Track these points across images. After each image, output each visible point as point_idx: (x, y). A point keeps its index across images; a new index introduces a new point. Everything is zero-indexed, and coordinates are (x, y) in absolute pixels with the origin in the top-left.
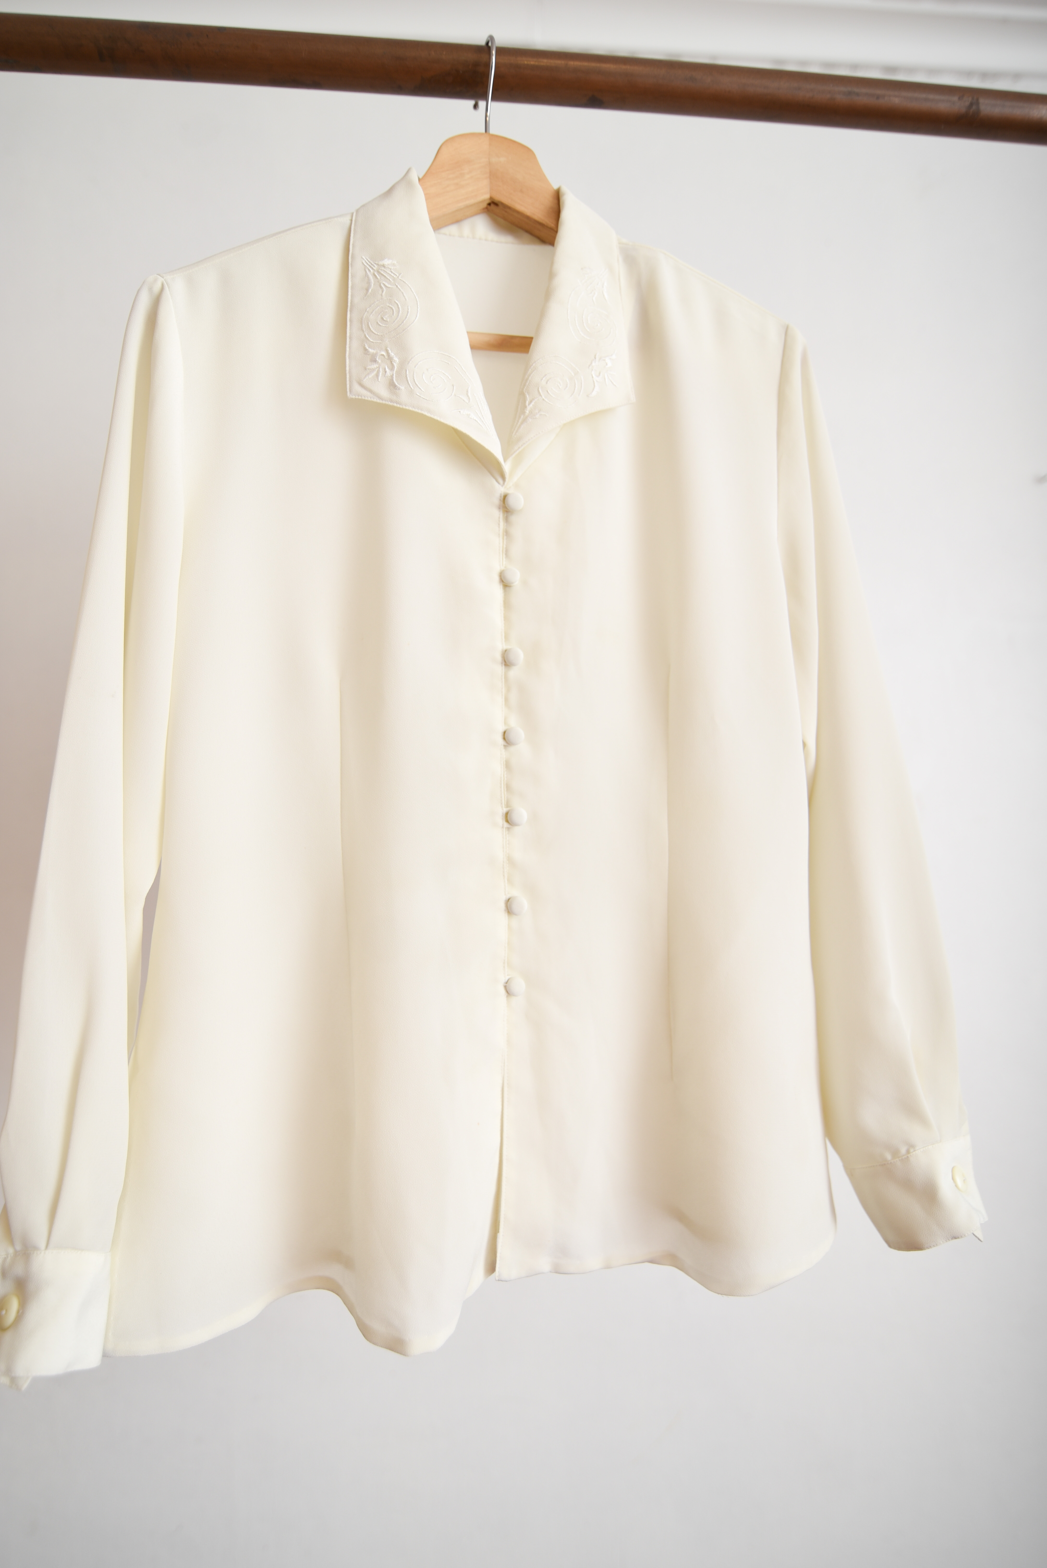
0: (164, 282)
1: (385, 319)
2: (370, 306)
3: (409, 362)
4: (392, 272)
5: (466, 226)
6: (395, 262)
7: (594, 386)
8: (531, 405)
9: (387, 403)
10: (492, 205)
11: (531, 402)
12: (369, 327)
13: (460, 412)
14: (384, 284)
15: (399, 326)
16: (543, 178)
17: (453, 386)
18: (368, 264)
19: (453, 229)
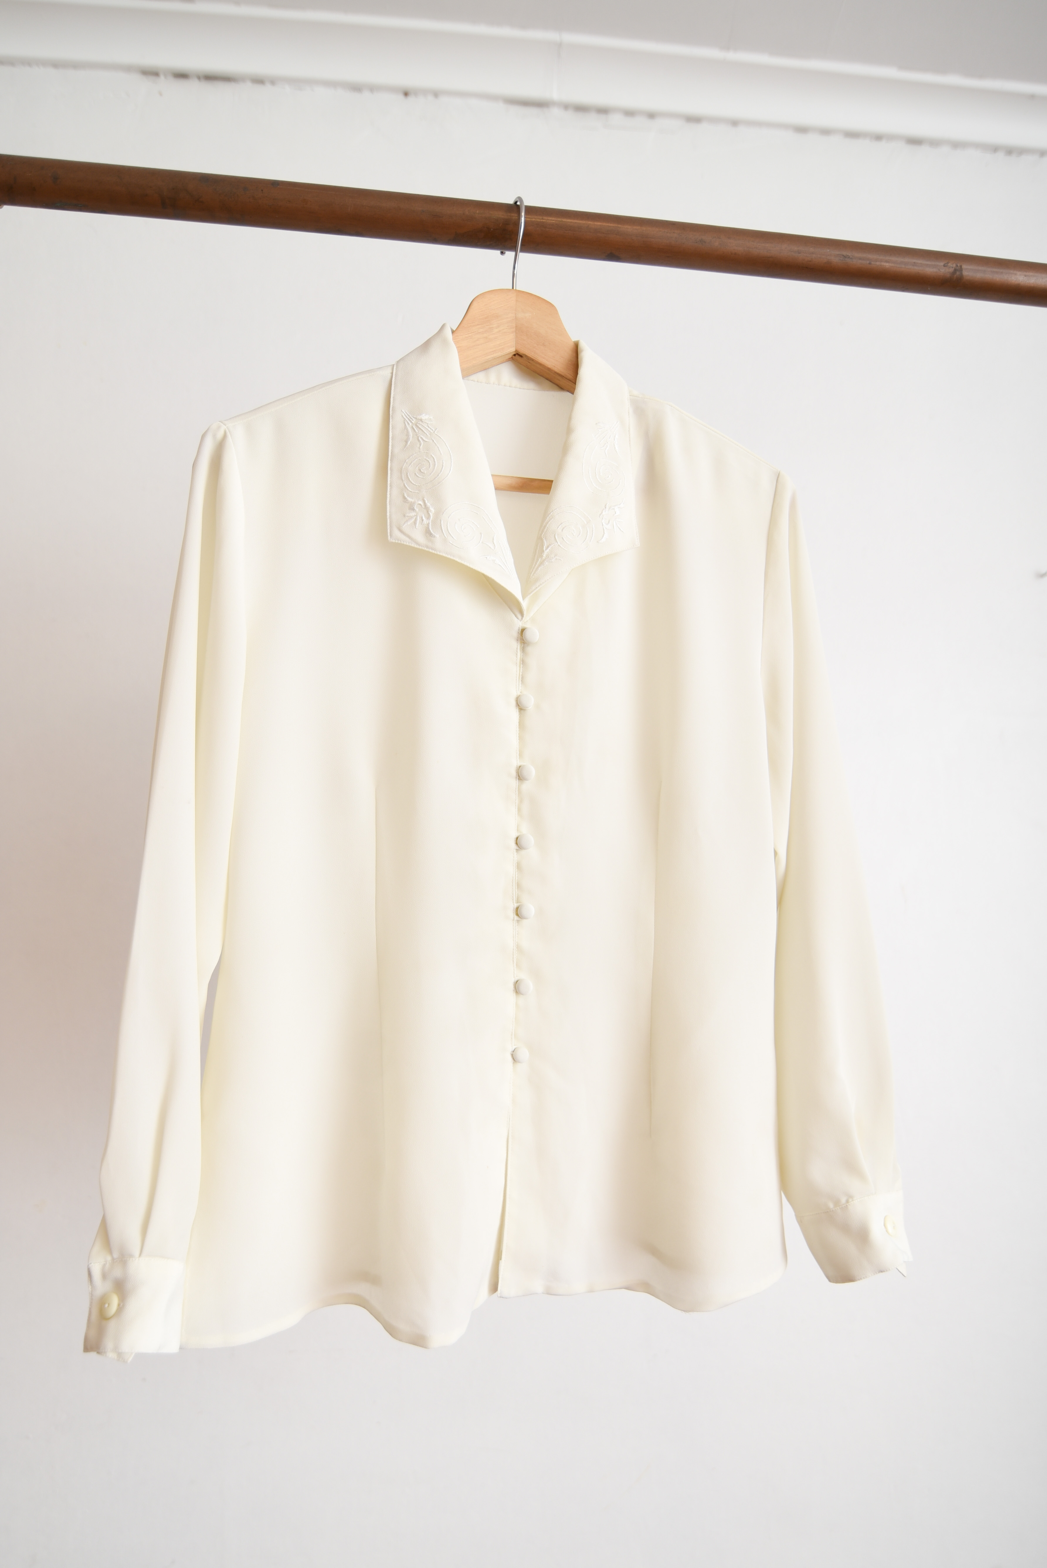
0: (227, 429)
1: (422, 471)
2: (409, 458)
3: (443, 513)
4: (429, 427)
5: (493, 374)
6: (432, 418)
7: (604, 533)
8: (548, 550)
9: (423, 548)
10: (517, 356)
11: (548, 547)
12: (408, 478)
13: (486, 558)
14: (421, 438)
15: (434, 479)
16: (562, 332)
17: (481, 534)
18: (407, 417)
19: (481, 376)
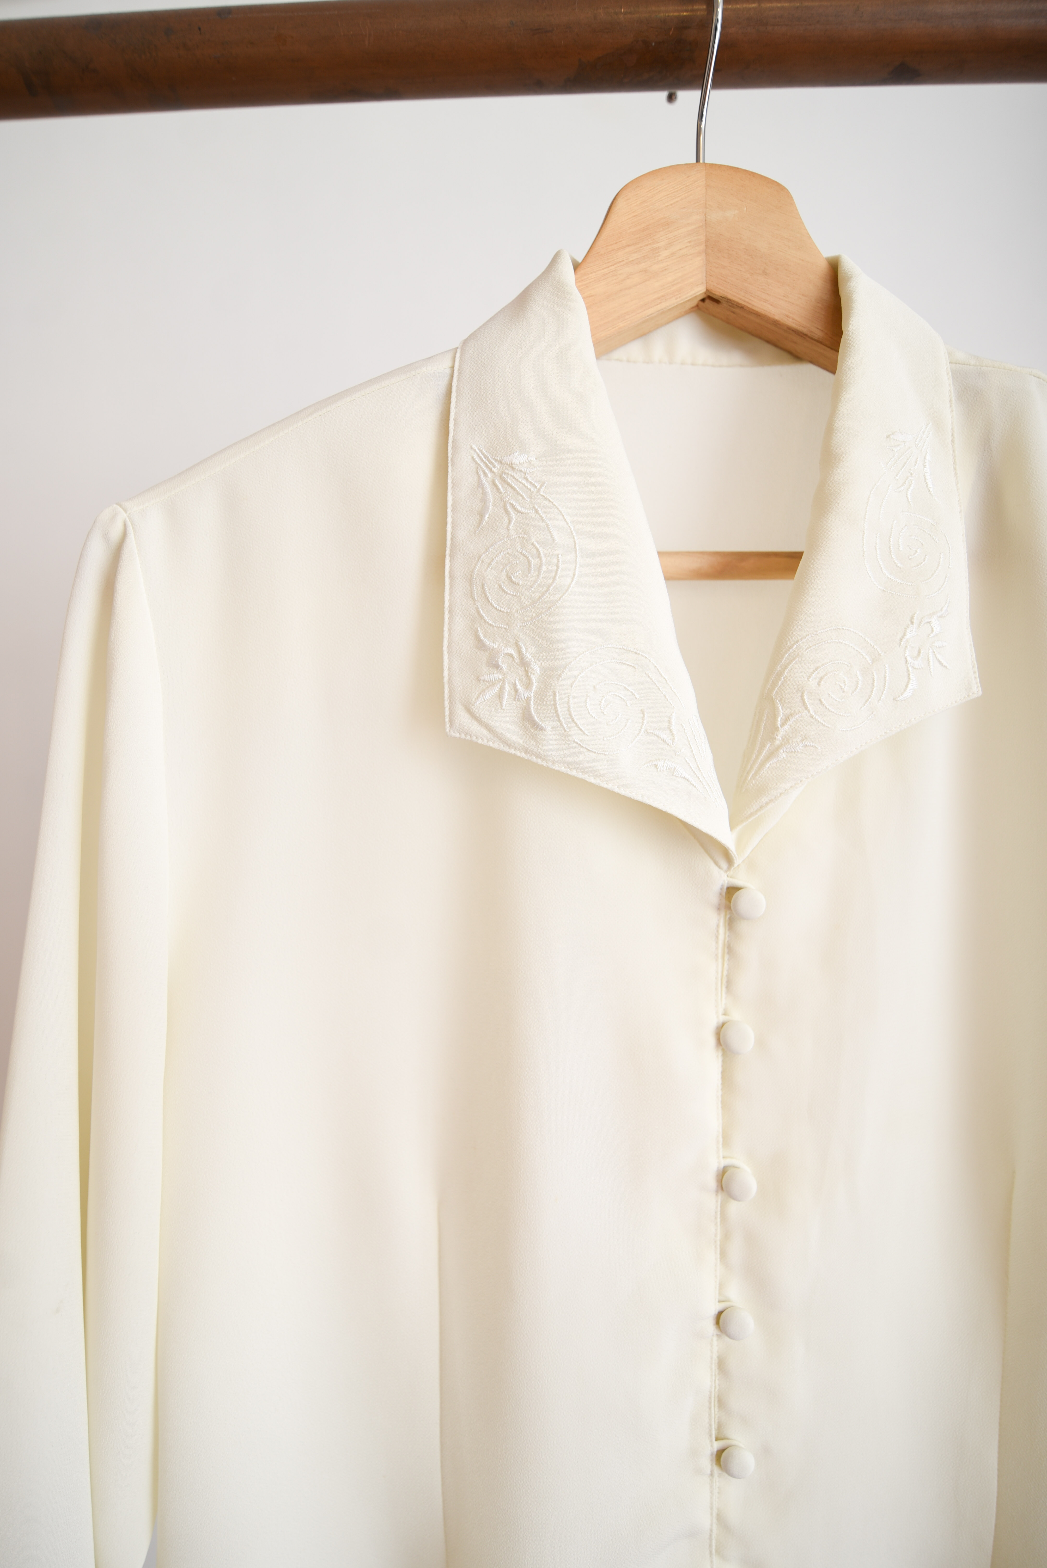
0: (128, 518)
1: (514, 579)
2: (487, 550)
3: (560, 676)
4: (527, 480)
5: (658, 343)
6: (533, 459)
7: (909, 679)
8: (786, 727)
9: (518, 753)
10: (707, 301)
11: (786, 720)
12: (486, 595)
13: (656, 766)
14: (512, 505)
15: (540, 598)
16: (803, 242)
17: (642, 711)
18: (482, 460)
19: (634, 349)
